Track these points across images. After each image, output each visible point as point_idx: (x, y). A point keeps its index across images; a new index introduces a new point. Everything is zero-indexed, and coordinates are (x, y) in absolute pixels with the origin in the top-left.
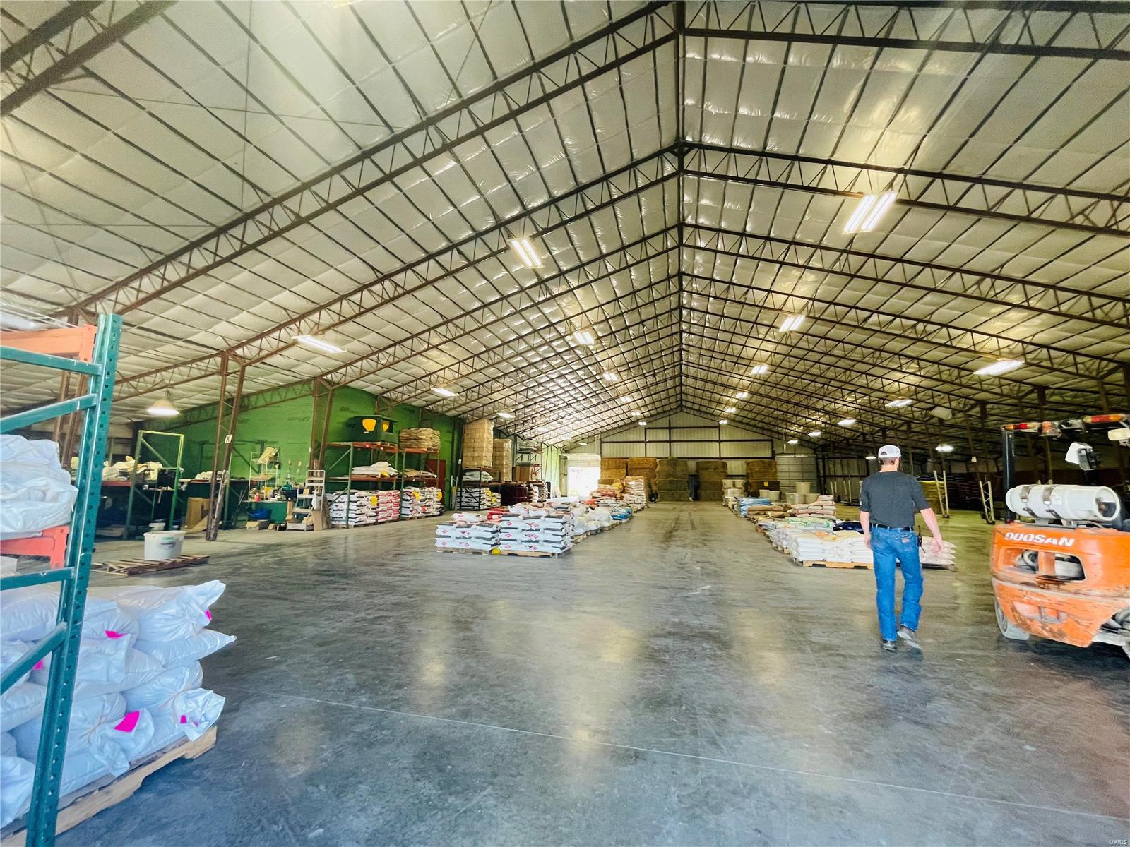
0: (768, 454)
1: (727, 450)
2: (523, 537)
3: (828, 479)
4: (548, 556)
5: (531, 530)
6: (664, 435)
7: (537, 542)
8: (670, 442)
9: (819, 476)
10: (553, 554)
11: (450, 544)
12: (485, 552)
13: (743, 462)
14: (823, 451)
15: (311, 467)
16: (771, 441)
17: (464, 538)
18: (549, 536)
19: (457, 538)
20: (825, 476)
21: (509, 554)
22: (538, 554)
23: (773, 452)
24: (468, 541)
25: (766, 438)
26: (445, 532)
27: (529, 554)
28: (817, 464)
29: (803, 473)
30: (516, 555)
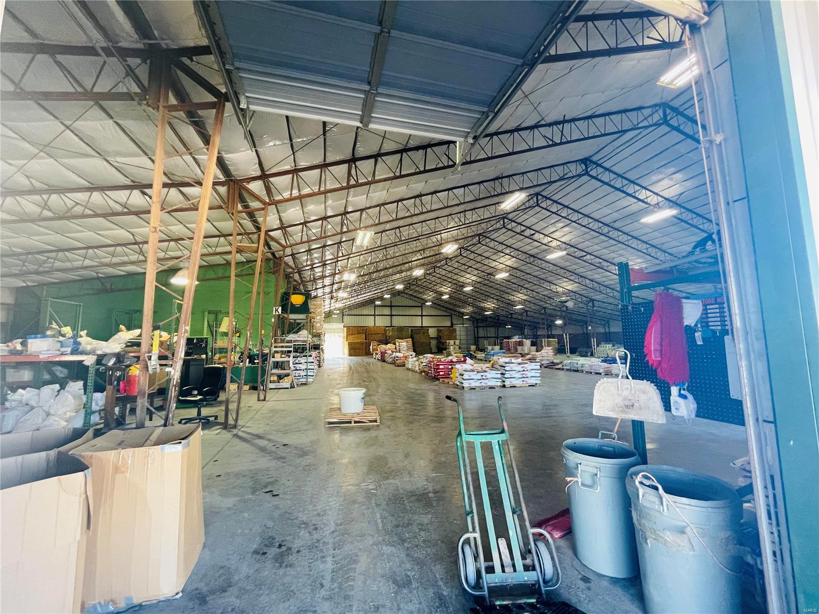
0: (448, 324)
1: (427, 322)
2: (518, 375)
3: (480, 339)
4: (534, 386)
5: (524, 370)
6: (387, 311)
7: (527, 377)
8: (391, 315)
9: (475, 338)
10: (536, 384)
11: (474, 384)
12: (497, 386)
13: (435, 329)
14: (477, 322)
15: (275, 335)
16: (451, 316)
17: (484, 379)
18: (533, 373)
19: (478, 380)
20: (478, 337)
21: (511, 387)
22: (528, 385)
23: (452, 323)
24: (486, 381)
25: (448, 314)
26: (470, 376)
27: (524, 385)
28: (474, 330)
29: (467, 335)
30: (515, 387)
